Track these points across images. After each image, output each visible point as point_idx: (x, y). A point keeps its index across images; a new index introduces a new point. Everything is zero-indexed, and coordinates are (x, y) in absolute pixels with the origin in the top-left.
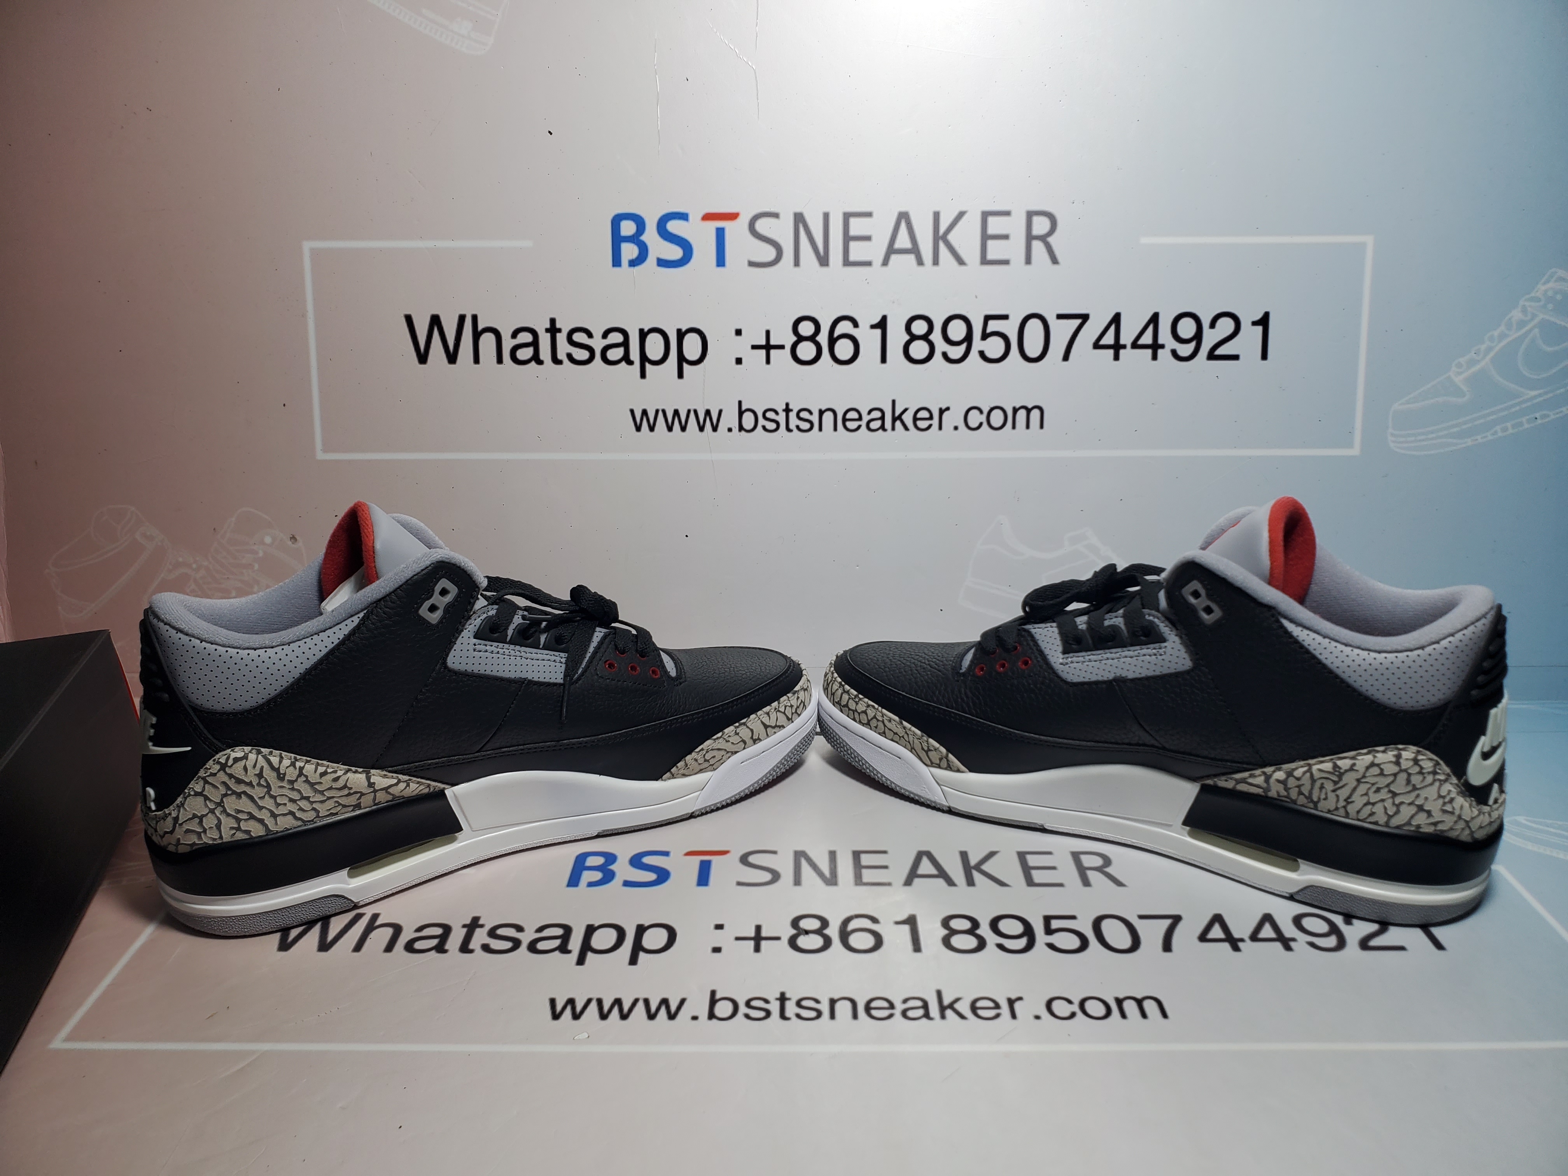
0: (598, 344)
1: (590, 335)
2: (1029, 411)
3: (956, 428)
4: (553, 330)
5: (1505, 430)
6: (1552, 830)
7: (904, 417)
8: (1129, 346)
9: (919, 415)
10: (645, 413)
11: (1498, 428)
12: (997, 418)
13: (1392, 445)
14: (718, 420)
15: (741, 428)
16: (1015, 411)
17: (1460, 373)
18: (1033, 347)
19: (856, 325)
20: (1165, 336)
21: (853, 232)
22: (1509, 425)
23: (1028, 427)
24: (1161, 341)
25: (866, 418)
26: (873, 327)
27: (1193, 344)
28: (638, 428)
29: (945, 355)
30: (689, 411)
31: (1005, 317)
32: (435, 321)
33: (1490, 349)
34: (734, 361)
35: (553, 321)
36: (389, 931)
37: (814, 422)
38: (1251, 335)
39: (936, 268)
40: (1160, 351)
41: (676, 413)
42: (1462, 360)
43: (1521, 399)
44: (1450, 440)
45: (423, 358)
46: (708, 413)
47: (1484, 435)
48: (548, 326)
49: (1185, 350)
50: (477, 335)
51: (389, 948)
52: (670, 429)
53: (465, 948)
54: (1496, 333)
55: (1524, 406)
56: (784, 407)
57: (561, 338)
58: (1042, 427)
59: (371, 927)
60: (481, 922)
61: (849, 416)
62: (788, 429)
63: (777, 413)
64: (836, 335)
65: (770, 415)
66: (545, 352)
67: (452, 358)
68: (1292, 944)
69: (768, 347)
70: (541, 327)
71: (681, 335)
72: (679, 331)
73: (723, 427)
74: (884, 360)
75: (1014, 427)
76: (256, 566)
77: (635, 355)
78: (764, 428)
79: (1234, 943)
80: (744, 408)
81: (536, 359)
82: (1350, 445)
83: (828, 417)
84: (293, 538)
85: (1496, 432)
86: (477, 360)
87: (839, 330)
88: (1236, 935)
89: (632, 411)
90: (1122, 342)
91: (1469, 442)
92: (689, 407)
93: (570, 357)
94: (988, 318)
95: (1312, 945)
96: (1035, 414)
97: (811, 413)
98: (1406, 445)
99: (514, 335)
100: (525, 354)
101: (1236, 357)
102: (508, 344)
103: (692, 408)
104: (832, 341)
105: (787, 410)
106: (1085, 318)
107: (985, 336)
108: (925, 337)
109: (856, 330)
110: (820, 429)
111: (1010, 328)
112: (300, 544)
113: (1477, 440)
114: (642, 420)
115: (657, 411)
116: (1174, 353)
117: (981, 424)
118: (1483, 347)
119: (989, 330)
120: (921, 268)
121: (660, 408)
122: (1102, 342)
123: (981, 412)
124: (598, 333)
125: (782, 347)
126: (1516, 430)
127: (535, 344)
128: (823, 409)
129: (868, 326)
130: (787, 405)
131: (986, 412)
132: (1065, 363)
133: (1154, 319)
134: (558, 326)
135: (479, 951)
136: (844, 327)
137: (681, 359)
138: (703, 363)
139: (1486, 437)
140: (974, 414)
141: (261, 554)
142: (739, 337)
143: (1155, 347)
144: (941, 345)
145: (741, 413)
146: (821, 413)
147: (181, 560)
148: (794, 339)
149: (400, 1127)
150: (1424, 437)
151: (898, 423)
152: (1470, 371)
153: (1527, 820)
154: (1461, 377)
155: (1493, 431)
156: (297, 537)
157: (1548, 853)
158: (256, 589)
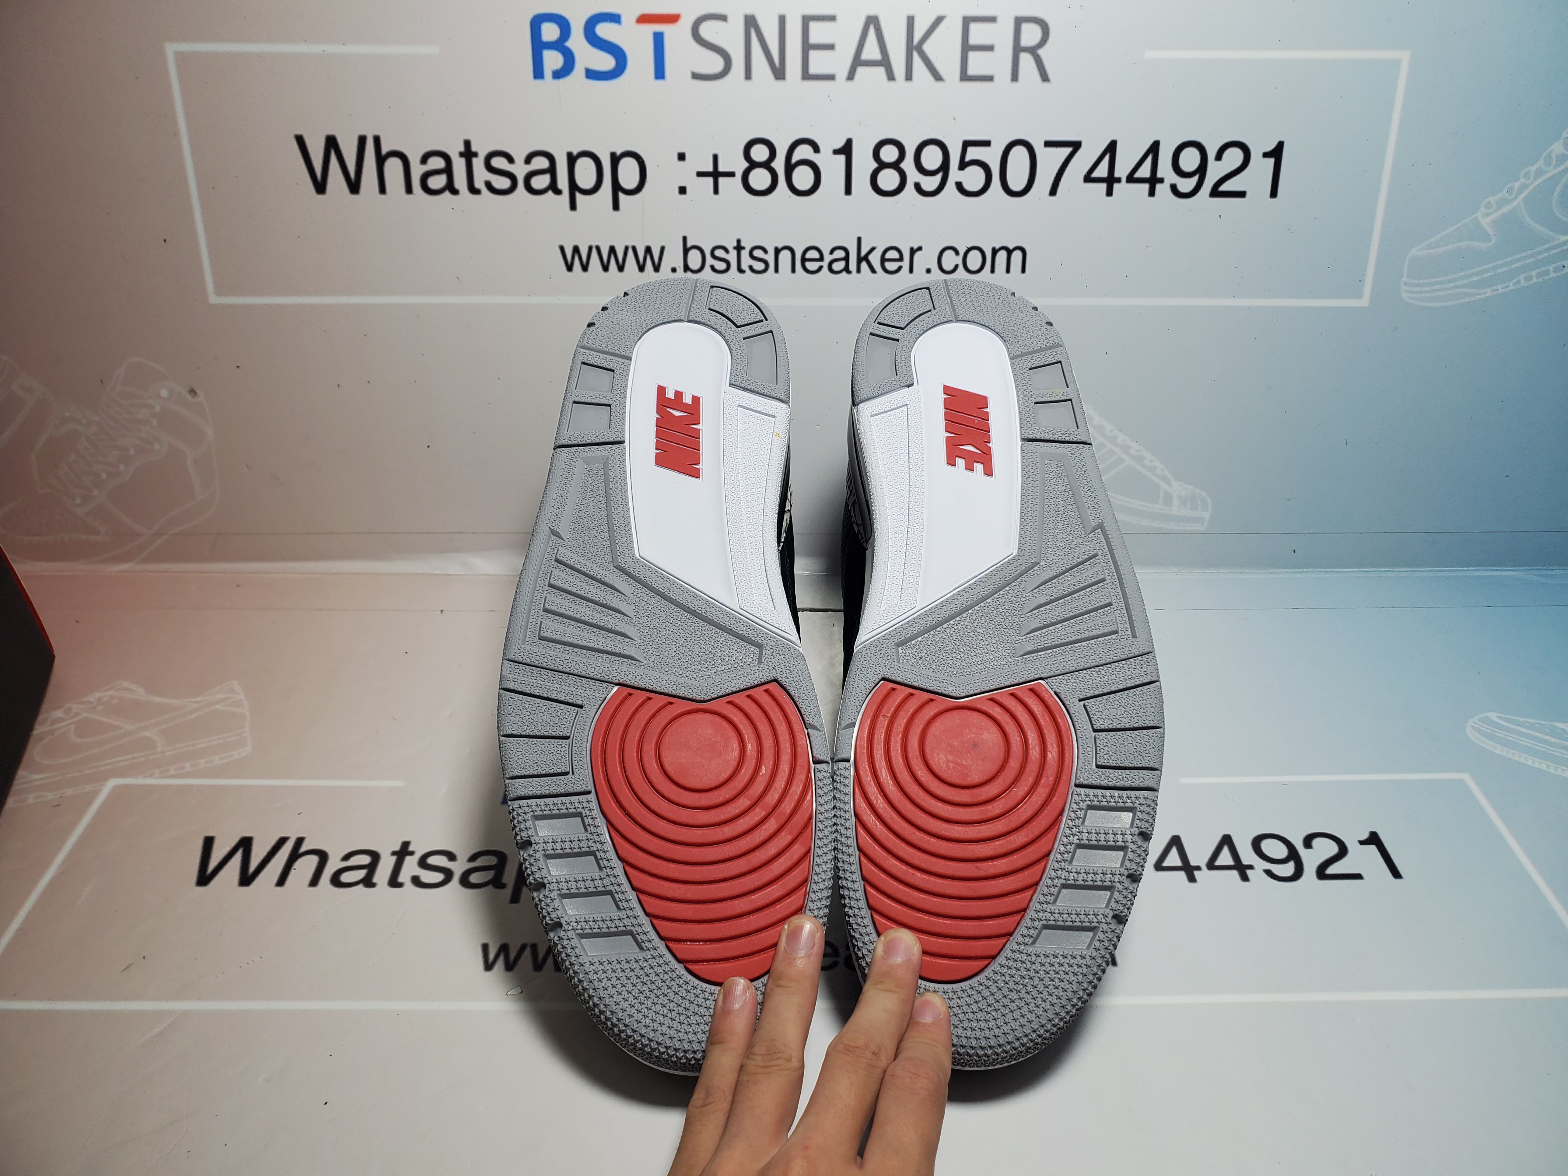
0: (520, 170)
1: (511, 160)
2: (1009, 252)
3: (929, 270)
4: (468, 154)
5: (1529, 279)
6: (1523, 730)
7: (870, 257)
8: (1124, 180)
9: (888, 255)
10: (576, 250)
11: (1522, 277)
12: (974, 259)
13: (1405, 295)
14: (660, 258)
15: (687, 268)
16: (995, 252)
17: (1488, 215)
18: (1017, 178)
19: (816, 149)
20: (1165, 169)
21: (813, 39)
22: (1534, 273)
23: (1008, 271)
24: (1160, 174)
25: (828, 258)
26: (836, 152)
27: (1196, 178)
28: (570, 268)
29: (918, 187)
30: (627, 248)
31: (987, 143)
32: (331, 143)
33: (1524, 187)
34: (677, 190)
35: (467, 144)
36: (314, 860)
37: (769, 262)
38: (1261, 167)
39: (909, 83)
40: (1158, 187)
41: (612, 250)
42: (1492, 199)
43: (1551, 245)
44: (1468, 290)
45: (320, 187)
46: (648, 250)
47: (1505, 285)
48: (462, 149)
49: (1186, 185)
50: (381, 160)
51: (314, 882)
52: (606, 268)
53: (394, 882)
54: (1533, 169)
55: (1552, 252)
56: (735, 244)
57: (478, 164)
58: (1023, 271)
59: (295, 856)
60: (411, 849)
61: (808, 256)
62: (741, 271)
63: (727, 251)
64: (793, 161)
65: (719, 253)
66: (460, 181)
67: (354, 187)
68: (1249, 872)
69: (716, 174)
70: (454, 150)
71: (615, 159)
72: (613, 155)
73: (665, 267)
74: (848, 191)
75: (993, 271)
76: (155, 422)
77: (563, 183)
78: (713, 268)
79: (1189, 871)
80: (689, 245)
81: (450, 187)
82: (1360, 296)
83: (785, 256)
84: (192, 392)
85: (1518, 282)
86: (382, 190)
87: (796, 157)
88: (1193, 863)
89: (562, 248)
90: (1117, 175)
91: (1489, 292)
92: (627, 244)
93: (489, 185)
94: (967, 144)
95: (1269, 873)
96: (1017, 256)
97: (766, 251)
98: (1419, 295)
99: (424, 160)
100: (437, 182)
101: (1242, 194)
102: (417, 171)
103: (630, 244)
104: (790, 168)
105: (739, 248)
106: (1076, 146)
107: (963, 165)
108: (895, 166)
109: (817, 155)
110: (777, 271)
111: (991, 156)
112: (201, 397)
113: (1497, 290)
114: (573, 258)
115: (590, 248)
116: (1174, 188)
117: (956, 267)
118: (1517, 185)
119: (968, 159)
120: (892, 83)
121: (594, 244)
122: (1095, 174)
123: (957, 253)
124: (519, 157)
125: (731, 174)
126: (1541, 279)
127: (448, 170)
128: (780, 247)
129: (831, 152)
130: (739, 241)
131: (962, 253)
132: (1052, 198)
133: (1154, 148)
134: (474, 149)
135: (408, 884)
136: (803, 152)
137: (617, 188)
138: (641, 192)
139: (1508, 286)
140: (948, 255)
141: (158, 409)
142: (682, 163)
143: (1153, 181)
144: (913, 176)
145: (686, 251)
146: (777, 251)
147: (67, 414)
148: (746, 165)
149: (326, 1103)
150: (1440, 287)
151: (864, 265)
152: (1499, 213)
153: (1499, 717)
154: (1488, 219)
155: (1515, 281)
156: (197, 391)
157: (1516, 758)
158: (157, 446)
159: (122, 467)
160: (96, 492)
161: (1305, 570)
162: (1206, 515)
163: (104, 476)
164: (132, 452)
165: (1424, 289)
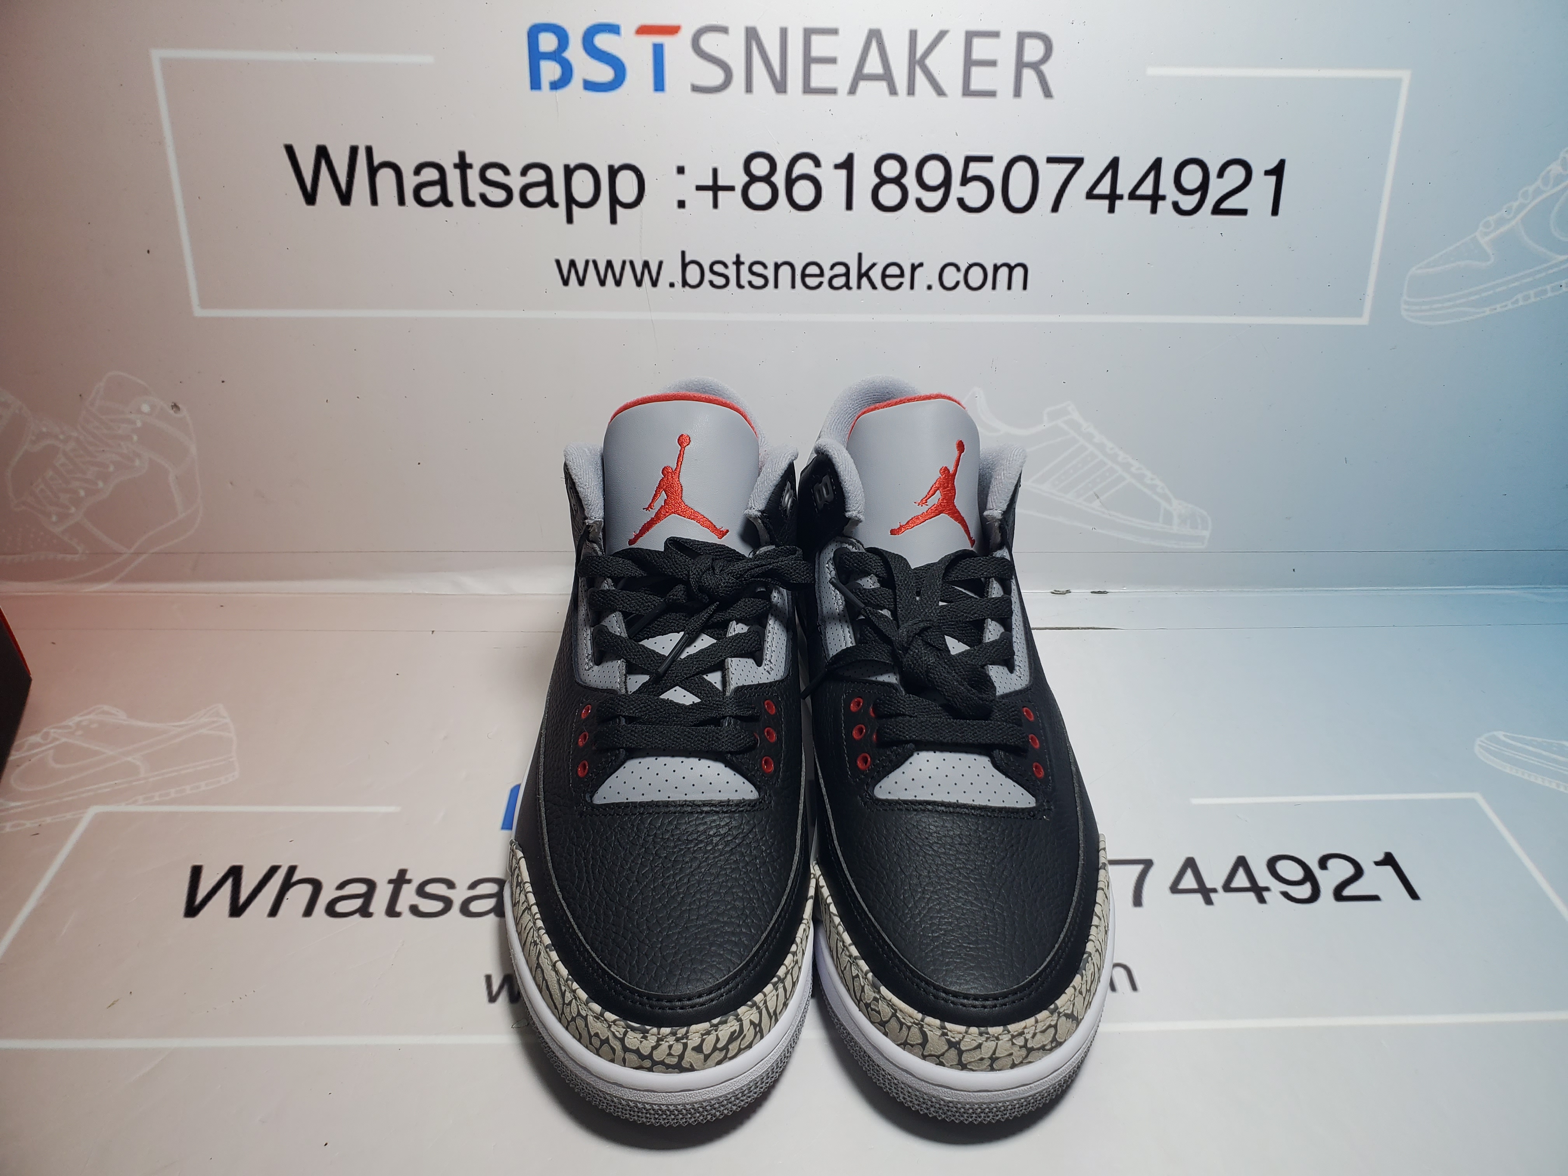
0: (516, 182)
1: (506, 172)
2: (1011, 269)
3: (929, 287)
4: (463, 165)
5: (1526, 298)
6: (1531, 748)
7: (871, 273)
8: (1126, 196)
9: (888, 272)
10: (572, 264)
11: (1520, 296)
12: (975, 277)
13: (1404, 314)
14: (658, 273)
15: (685, 283)
16: (996, 268)
17: (1486, 234)
18: (1019, 195)
19: (817, 164)
20: (1167, 186)
22: (1532, 292)
23: (1009, 287)
24: (1162, 192)
25: (828, 274)
26: (837, 167)
27: (1198, 196)
28: (566, 282)
29: (919, 202)
30: (624, 262)
31: (989, 159)
32: (322, 153)
33: (1522, 207)
34: (676, 204)
35: (462, 155)
36: (308, 889)
37: (769, 277)
38: (1264, 185)
39: (911, 98)
40: (1160, 203)
41: (609, 264)
42: (1491, 219)
43: (1549, 264)
44: (1467, 309)
45: (310, 198)
46: (646, 265)
47: (1504, 304)
48: (457, 160)
49: (1188, 203)
50: (373, 171)
51: (308, 912)
52: (602, 283)
53: (392, 911)
54: (1531, 189)
55: (1551, 271)
56: (734, 259)
57: (473, 175)
58: (1025, 288)
59: (287, 885)
60: (408, 877)
61: (808, 271)
62: (740, 286)
63: (726, 266)
64: (794, 175)
65: (718, 268)
66: (454, 192)
67: (345, 198)
68: (1266, 894)
69: (715, 188)
70: (449, 161)
71: (613, 172)
72: (611, 168)
73: (663, 281)
74: (849, 206)
75: (994, 287)
76: (135, 438)
77: (560, 196)
78: (711, 283)
79: (1206, 893)
80: (687, 260)
81: (444, 199)
82: (1360, 315)
83: (785, 271)
84: (175, 406)
85: (1517, 301)
86: (374, 201)
87: (797, 171)
88: (1209, 885)
89: (558, 262)
90: (1119, 192)
91: (1487, 311)
92: (624, 258)
93: (483, 197)
94: (969, 160)
95: (1286, 895)
96: (1018, 273)
97: (765, 267)
98: (1419, 314)
99: (418, 171)
100: (431, 193)
101: (1243, 212)
102: (410, 182)
103: (628, 259)
104: (790, 183)
105: (738, 263)
106: (1078, 162)
107: (965, 181)
108: (897, 181)
109: (818, 170)
110: (776, 286)
111: (993, 172)
112: (184, 412)
113: (1496, 309)
114: (569, 272)
115: (587, 262)
116: (1176, 206)
117: (958, 283)
118: (1515, 204)
119: (970, 174)
120: (894, 98)
121: (591, 258)
122: (1097, 191)
123: (958, 269)
124: (515, 169)
125: (731, 188)
126: (1539, 299)
127: (442, 182)
128: (780, 262)
129: (832, 166)
130: (738, 256)
131: (963, 270)
132: (1054, 214)
133: (1157, 166)
134: (468, 160)
135: (407, 914)
136: (804, 167)
137: (614, 201)
138: (639, 206)
139: (1506, 306)
140: (950, 271)
141: (139, 424)
142: (681, 176)
143: (1155, 198)
144: (915, 191)
145: (684, 266)
146: (777, 267)
147: (44, 430)
148: (746, 179)
149: (326, 1144)
150: (1440, 305)
151: (864, 280)
152: (1498, 232)
153: (1505, 736)
154: (1487, 238)
155: (1514, 299)
156: (180, 406)
157: (1526, 777)
158: (137, 463)
159: (101, 484)
160: (73, 510)
161: (1305, 589)
162: (1206, 534)
163: (82, 493)
164: (112, 468)
165: (1424, 307)
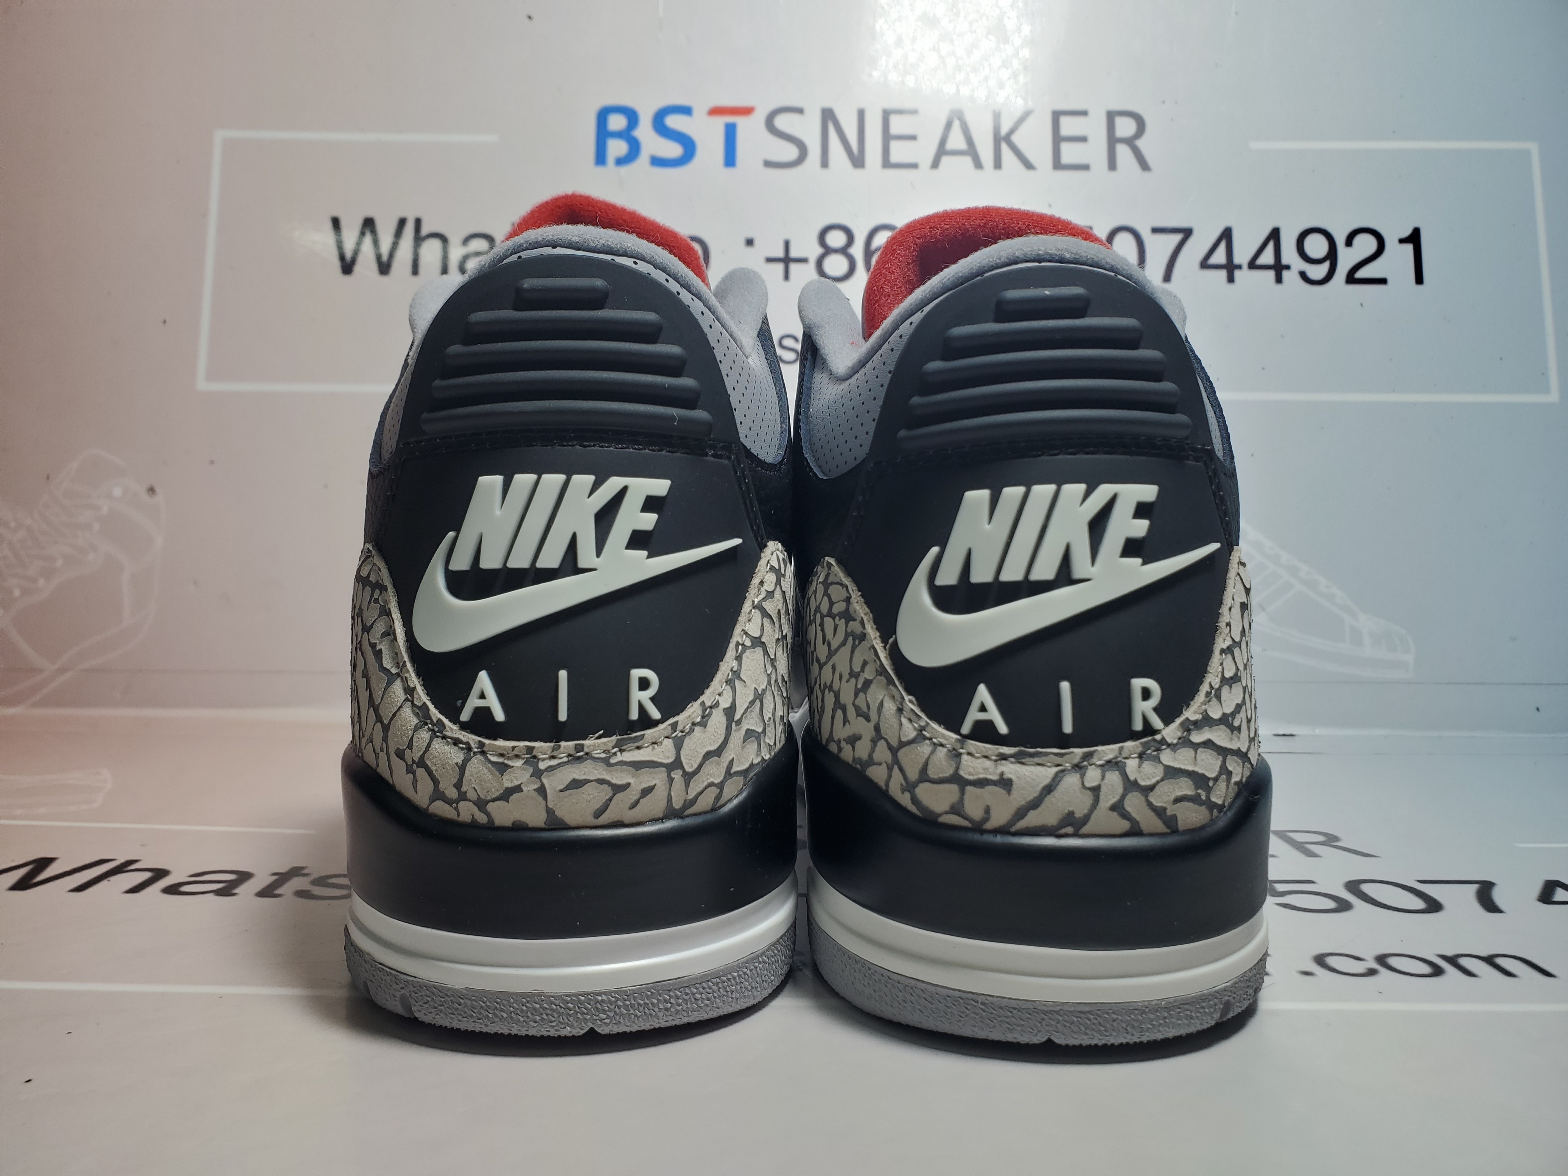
8: (1245, 266)
20: (1289, 254)
24: (1285, 261)
27: (1327, 265)
32: (369, 224)
36: (146, 875)
38: (1399, 255)
40: (1285, 274)
45: (347, 267)
49: (1318, 272)
50: (419, 239)
51: (135, 890)
53: (265, 893)
60: (304, 872)
64: (873, 247)
65: (788, 342)
67: (385, 268)
69: (787, 260)
76: (96, 526)
82: (1546, 390)
84: (151, 490)
86: (415, 271)
87: (877, 242)
90: (1237, 261)
99: (466, 242)
101: (1383, 281)
102: (457, 252)
104: (869, 254)
106: (1187, 233)
112: (159, 496)
116: (1303, 275)
120: (979, 172)
122: (1213, 260)
125: (804, 260)
133: (1275, 235)
135: (288, 896)
136: (884, 239)
141: (105, 510)
142: (750, 249)
143: (1279, 268)
148: (820, 250)
156: (158, 490)
158: (91, 556)
159: (41, 582)
161: (1557, 736)
162: (1410, 659)
163: (17, 593)
164: (59, 563)
